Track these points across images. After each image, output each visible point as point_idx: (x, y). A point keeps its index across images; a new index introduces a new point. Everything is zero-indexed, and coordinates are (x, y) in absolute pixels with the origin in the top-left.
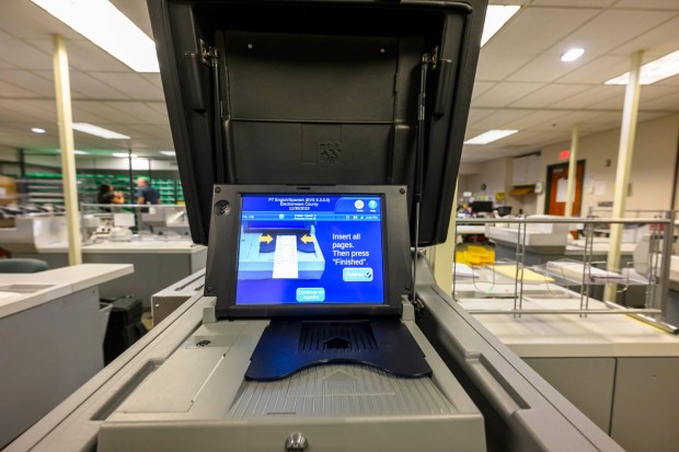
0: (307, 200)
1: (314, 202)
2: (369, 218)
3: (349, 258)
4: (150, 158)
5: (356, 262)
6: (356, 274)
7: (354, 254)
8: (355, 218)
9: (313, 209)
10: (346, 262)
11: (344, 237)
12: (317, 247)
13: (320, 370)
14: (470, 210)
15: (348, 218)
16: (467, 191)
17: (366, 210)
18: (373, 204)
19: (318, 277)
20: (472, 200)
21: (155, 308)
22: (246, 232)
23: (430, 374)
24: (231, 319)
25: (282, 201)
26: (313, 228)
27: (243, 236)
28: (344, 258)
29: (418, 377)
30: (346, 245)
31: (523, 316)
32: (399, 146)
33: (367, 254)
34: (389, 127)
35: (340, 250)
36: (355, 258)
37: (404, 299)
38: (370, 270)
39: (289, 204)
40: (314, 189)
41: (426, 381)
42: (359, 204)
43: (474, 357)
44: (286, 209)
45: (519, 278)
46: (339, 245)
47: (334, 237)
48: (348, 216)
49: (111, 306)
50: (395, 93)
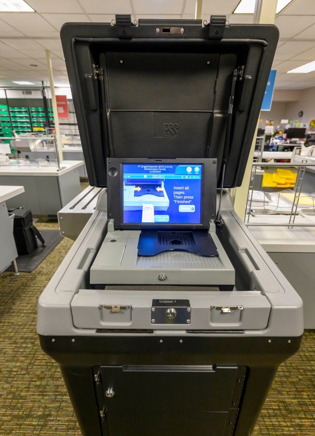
0: (160, 166)
1: (164, 168)
2: (194, 177)
3: (183, 200)
4: (6, 88)
5: (186, 202)
6: (186, 208)
7: (185, 197)
8: (187, 177)
9: (163, 172)
10: (181, 202)
11: (180, 188)
12: (165, 194)
13: (169, 253)
14: (285, 136)
15: (182, 177)
16: (285, 118)
17: (193, 173)
18: (197, 169)
19: (166, 209)
20: (288, 127)
21: (60, 219)
22: (126, 185)
23: (217, 256)
24: (122, 230)
25: (145, 167)
26: (163, 183)
27: (125, 187)
28: (179, 200)
29: (212, 257)
30: (181, 193)
31: (294, 227)
32: (215, 128)
33: (192, 197)
34: (210, 114)
35: (177, 195)
36: (186, 200)
37: (211, 221)
38: (193, 206)
39: (150, 169)
40: (164, 161)
41: (216, 258)
42: (189, 169)
43: (243, 250)
44: (148, 172)
45: (296, 202)
46: (177, 193)
47: (175, 188)
48: (182, 176)
49: (14, 215)
50: (215, 92)
